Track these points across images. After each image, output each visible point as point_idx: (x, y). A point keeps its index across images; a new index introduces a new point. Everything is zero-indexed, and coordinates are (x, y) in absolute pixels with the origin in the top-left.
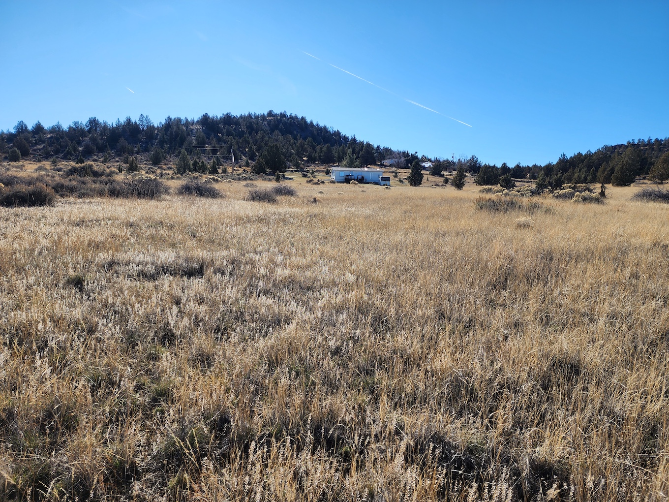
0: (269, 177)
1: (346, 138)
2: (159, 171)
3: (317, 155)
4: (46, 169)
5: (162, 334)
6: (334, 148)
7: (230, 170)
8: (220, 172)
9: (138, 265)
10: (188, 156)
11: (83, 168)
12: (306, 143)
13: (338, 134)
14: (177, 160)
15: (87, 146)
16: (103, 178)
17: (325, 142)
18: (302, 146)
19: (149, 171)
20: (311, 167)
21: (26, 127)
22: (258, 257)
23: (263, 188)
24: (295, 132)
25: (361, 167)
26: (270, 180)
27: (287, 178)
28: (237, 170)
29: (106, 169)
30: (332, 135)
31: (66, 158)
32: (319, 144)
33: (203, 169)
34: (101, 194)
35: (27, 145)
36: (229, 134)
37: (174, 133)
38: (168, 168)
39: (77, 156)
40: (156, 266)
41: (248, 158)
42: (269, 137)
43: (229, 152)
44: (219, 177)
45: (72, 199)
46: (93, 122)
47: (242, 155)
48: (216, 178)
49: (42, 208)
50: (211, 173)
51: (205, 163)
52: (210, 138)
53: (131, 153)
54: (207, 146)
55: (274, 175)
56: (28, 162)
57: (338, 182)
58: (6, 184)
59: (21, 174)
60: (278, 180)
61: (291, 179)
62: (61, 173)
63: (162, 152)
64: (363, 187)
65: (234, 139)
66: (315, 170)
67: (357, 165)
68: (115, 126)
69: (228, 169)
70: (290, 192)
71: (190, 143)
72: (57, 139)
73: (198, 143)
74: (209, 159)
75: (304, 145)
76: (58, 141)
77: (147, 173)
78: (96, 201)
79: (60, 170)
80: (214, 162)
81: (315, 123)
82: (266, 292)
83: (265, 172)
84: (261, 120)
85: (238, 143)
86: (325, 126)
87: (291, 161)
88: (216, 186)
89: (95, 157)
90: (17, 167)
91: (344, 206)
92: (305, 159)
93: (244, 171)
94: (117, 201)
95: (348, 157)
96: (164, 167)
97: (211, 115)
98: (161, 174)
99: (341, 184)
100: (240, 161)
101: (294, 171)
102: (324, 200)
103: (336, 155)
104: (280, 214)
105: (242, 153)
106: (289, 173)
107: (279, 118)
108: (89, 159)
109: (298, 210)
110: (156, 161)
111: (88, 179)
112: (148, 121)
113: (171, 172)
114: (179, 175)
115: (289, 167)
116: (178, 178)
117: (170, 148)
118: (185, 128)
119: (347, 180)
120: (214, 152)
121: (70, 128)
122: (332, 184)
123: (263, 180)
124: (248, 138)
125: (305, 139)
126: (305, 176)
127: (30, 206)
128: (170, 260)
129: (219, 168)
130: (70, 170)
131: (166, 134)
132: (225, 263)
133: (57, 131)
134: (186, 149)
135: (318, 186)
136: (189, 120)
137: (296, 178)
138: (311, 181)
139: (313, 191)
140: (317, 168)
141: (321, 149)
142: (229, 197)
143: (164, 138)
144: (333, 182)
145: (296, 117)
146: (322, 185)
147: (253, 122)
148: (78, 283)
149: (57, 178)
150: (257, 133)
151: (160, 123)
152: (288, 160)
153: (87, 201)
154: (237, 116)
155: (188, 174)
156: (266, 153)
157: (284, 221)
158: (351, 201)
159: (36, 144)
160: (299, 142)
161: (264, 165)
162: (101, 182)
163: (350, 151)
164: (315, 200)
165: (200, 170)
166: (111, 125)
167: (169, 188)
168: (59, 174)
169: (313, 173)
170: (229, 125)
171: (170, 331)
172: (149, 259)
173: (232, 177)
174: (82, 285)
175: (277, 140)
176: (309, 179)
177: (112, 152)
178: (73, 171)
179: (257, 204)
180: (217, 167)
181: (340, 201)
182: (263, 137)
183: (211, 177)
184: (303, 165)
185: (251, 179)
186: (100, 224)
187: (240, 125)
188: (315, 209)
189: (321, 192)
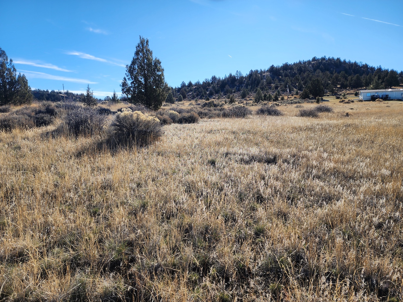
0: (312, 100)
1: (372, 69)
2: (245, 102)
3: (348, 83)
4: (193, 104)
5: (256, 196)
6: (363, 76)
7: (286, 98)
8: (280, 100)
9: (240, 155)
10: (261, 92)
11: (210, 103)
12: (340, 75)
13: (366, 66)
14: (255, 95)
15: (211, 91)
16: (219, 107)
17: (355, 73)
18: (337, 78)
19: (240, 102)
20: (343, 92)
21: (185, 84)
22: (310, 154)
23: (309, 108)
24: (332, 69)
25: (386, 88)
26: (312, 102)
27: (325, 100)
28: (290, 98)
29: (220, 102)
30: (361, 67)
31: (201, 98)
32: (350, 75)
33: (269, 99)
34: (218, 116)
35: (185, 93)
36: (286, 75)
37: (254, 79)
38: (250, 100)
39: (206, 97)
40: (249, 156)
41: (297, 89)
42: (313, 75)
43: (286, 87)
44: (279, 103)
45: (205, 119)
46: (214, 78)
47: (294, 88)
48: (277, 103)
49: (194, 124)
50: (274, 100)
51: (271, 95)
52: (275, 79)
53: (231, 93)
54: (272, 84)
55: (315, 99)
56: (186, 101)
57: (365, 101)
58: (179, 113)
59: (183, 107)
60: (318, 102)
61: (327, 101)
62: (200, 106)
63: (247, 91)
64: (388, 103)
65: (289, 78)
66: (346, 94)
67: (382, 87)
68: (224, 79)
69: (284, 98)
70: (327, 110)
71: (263, 84)
72: (198, 89)
73: (267, 83)
74: (273, 92)
75: (338, 76)
76: (198, 90)
77: (239, 103)
78: (216, 120)
79: (199, 104)
80: (276, 94)
81: (347, 61)
82: (319, 177)
83: (309, 97)
84: (307, 64)
85: (291, 81)
86: (355, 62)
87: (328, 89)
88: (278, 108)
89: (214, 96)
90: (181, 104)
91: (373, 118)
92: (338, 86)
93: (295, 97)
94: (226, 120)
95: (375, 82)
96: (248, 99)
97: (275, 66)
98: (247, 103)
99: (368, 102)
100: (292, 92)
101: (330, 95)
102: (355, 114)
103: (364, 81)
104: (322, 125)
105: (294, 86)
106: (326, 96)
107: (320, 61)
108: (211, 98)
109: (335, 122)
110: (244, 96)
111: (212, 108)
112: (240, 74)
113: (251, 102)
114: (256, 103)
115: (326, 93)
116: (255, 105)
117: (251, 88)
118: (260, 75)
119: (373, 98)
120: (276, 88)
121: (204, 82)
122: (360, 103)
123: (307, 102)
124: (298, 77)
125: (339, 73)
126: (338, 98)
127: (189, 123)
128: (257, 153)
129: (279, 97)
130: (204, 104)
131: (249, 80)
132: (289, 156)
133: (197, 84)
134: (260, 88)
135: (348, 104)
136: (263, 70)
137: (331, 100)
138: (343, 101)
139: (346, 108)
140: (348, 92)
141: (352, 78)
142: (286, 115)
143: (248, 82)
144: (361, 101)
145: (333, 59)
146: (352, 104)
147: (302, 66)
148: (213, 163)
149: (198, 109)
150: (304, 73)
151: (247, 74)
152: (325, 88)
153: (213, 120)
154: (291, 64)
155: (261, 102)
156: (310, 85)
157: (326, 129)
158: (379, 114)
159: (189, 92)
160: (334, 75)
161: (308, 93)
162: (218, 110)
163: (377, 77)
164: (347, 115)
165: (267, 99)
166: (222, 78)
167: (252, 111)
168: (199, 107)
169: (344, 95)
170: (286, 70)
171: (261, 195)
172: (245, 152)
173: (287, 102)
174: (214, 164)
175: (318, 76)
176: (342, 100)
177: (222, 93)
178: (205, 105)
179: (305, 119)
180: (278, 96)
181: (368, 114)
182: (309, 75)
183: (275, 103)
184: (337, 90)
185: (300, 103)
186: (219, 132)
187: (293, 69)
188: (349, 121)
189: (352, 109)
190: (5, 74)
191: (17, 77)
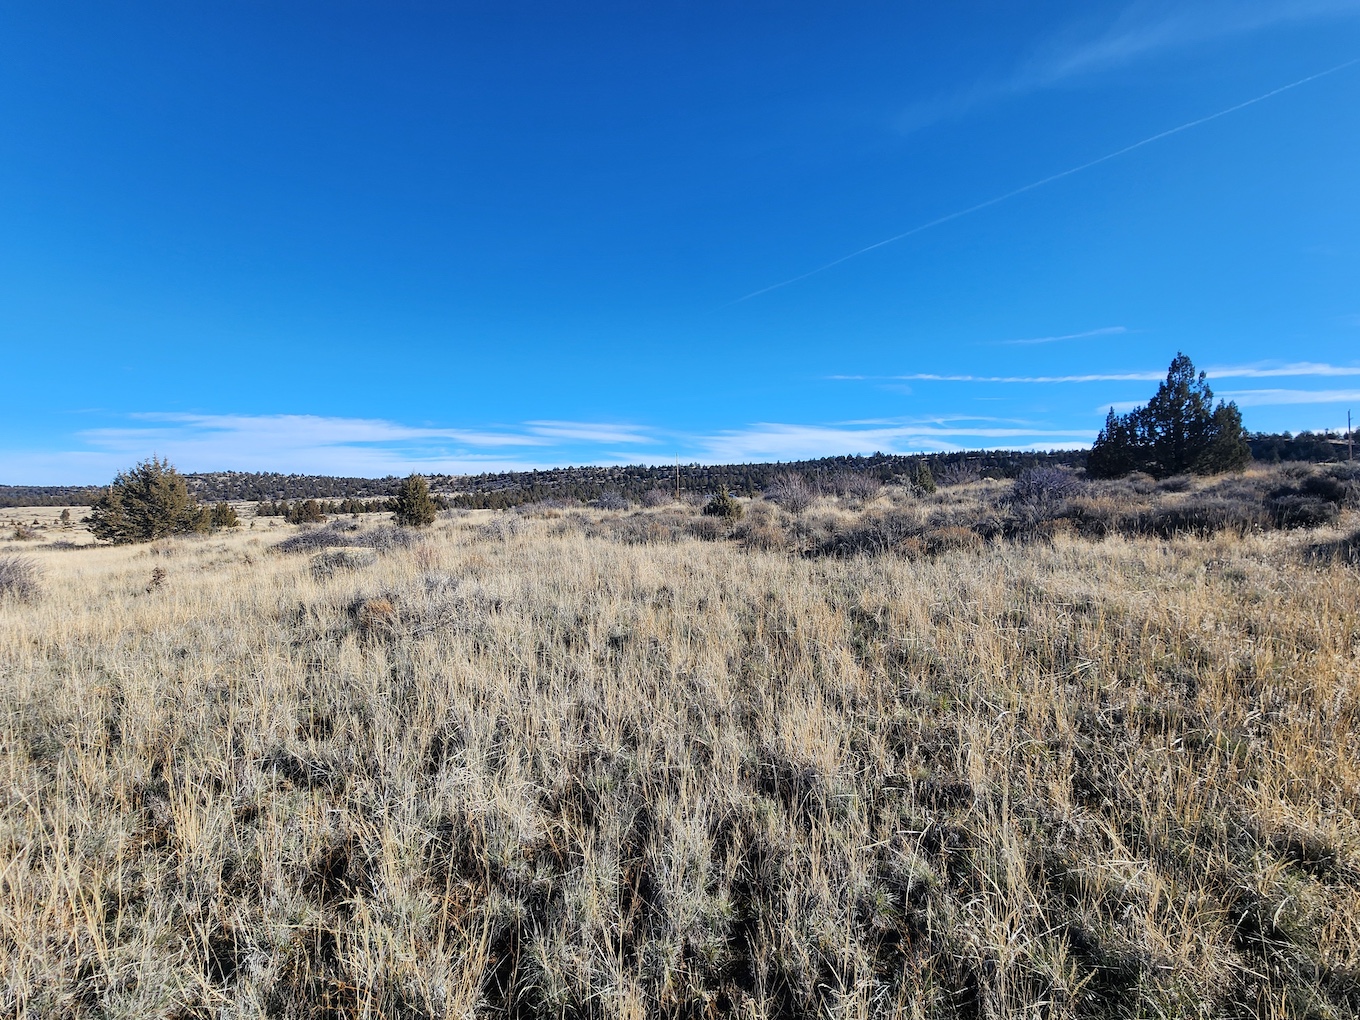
190: (1184, 407)
191: (1213, 409)
